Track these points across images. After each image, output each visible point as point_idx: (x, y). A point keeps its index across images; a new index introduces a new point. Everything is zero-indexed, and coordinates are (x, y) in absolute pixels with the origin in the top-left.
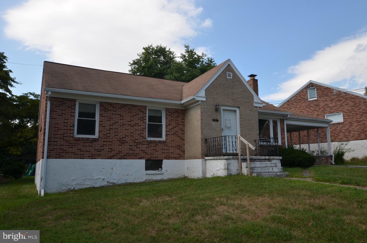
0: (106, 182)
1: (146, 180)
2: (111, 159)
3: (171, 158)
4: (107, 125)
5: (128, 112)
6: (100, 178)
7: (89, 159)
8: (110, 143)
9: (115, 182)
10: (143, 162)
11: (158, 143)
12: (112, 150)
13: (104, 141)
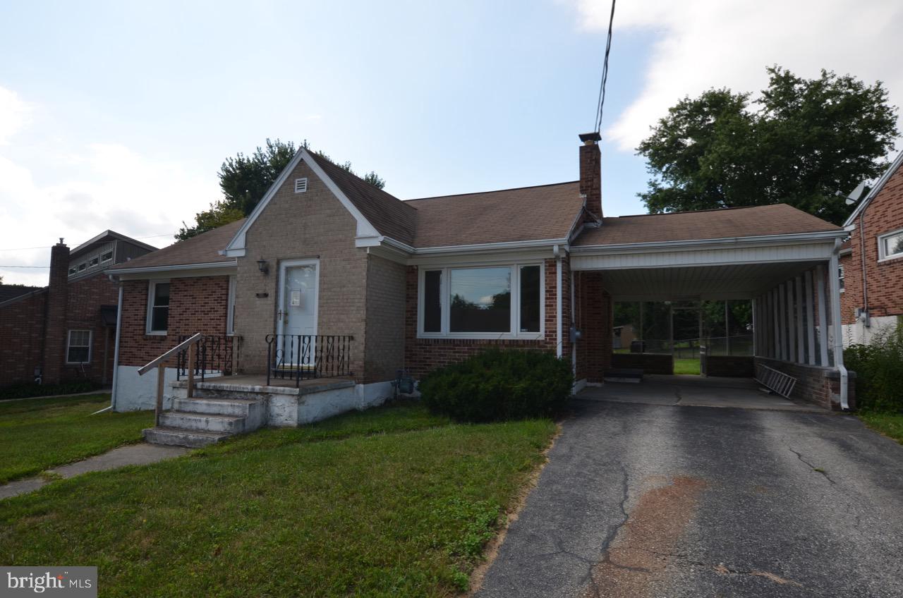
5: (203, 290)
13: (173, 340)
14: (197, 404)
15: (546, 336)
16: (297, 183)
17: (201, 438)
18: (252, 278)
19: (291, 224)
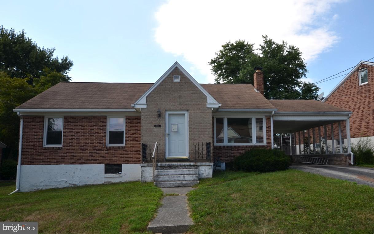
0: (69, 184)
1: (105, 182)
2: (73, 164)
3: (130, 162)
4: (70, 135)
5: (89, 123)
6: (63, 180)
7: (55, 164)
8: (72, 151)
9: (76, 183)
10: (102, 166)
11: (117, 149)
12: (74, 156)
13: (67, 150)
14: (169, 171)
15: (267, 144)
16: (174, 77)
17: (190, 182)
18: (151, 118)
19: (172, 95)
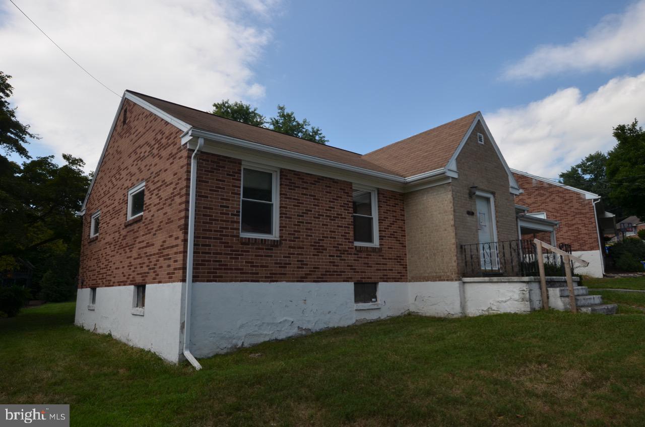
0: (296, 329)
1: (357, 321)
2: (302, 281)
3: (390, 278)
4: (295, 215)
5: (326, 192)
6: (286, 320)
7: (267, 281)
8: (300, 251)
9: (310, 327)
10: (350, 287)
11: (371, 251)
12: (302, 264)
13: (290, 247)
16: (478, 136)
18: (463, 198)
19: (479, 164)
